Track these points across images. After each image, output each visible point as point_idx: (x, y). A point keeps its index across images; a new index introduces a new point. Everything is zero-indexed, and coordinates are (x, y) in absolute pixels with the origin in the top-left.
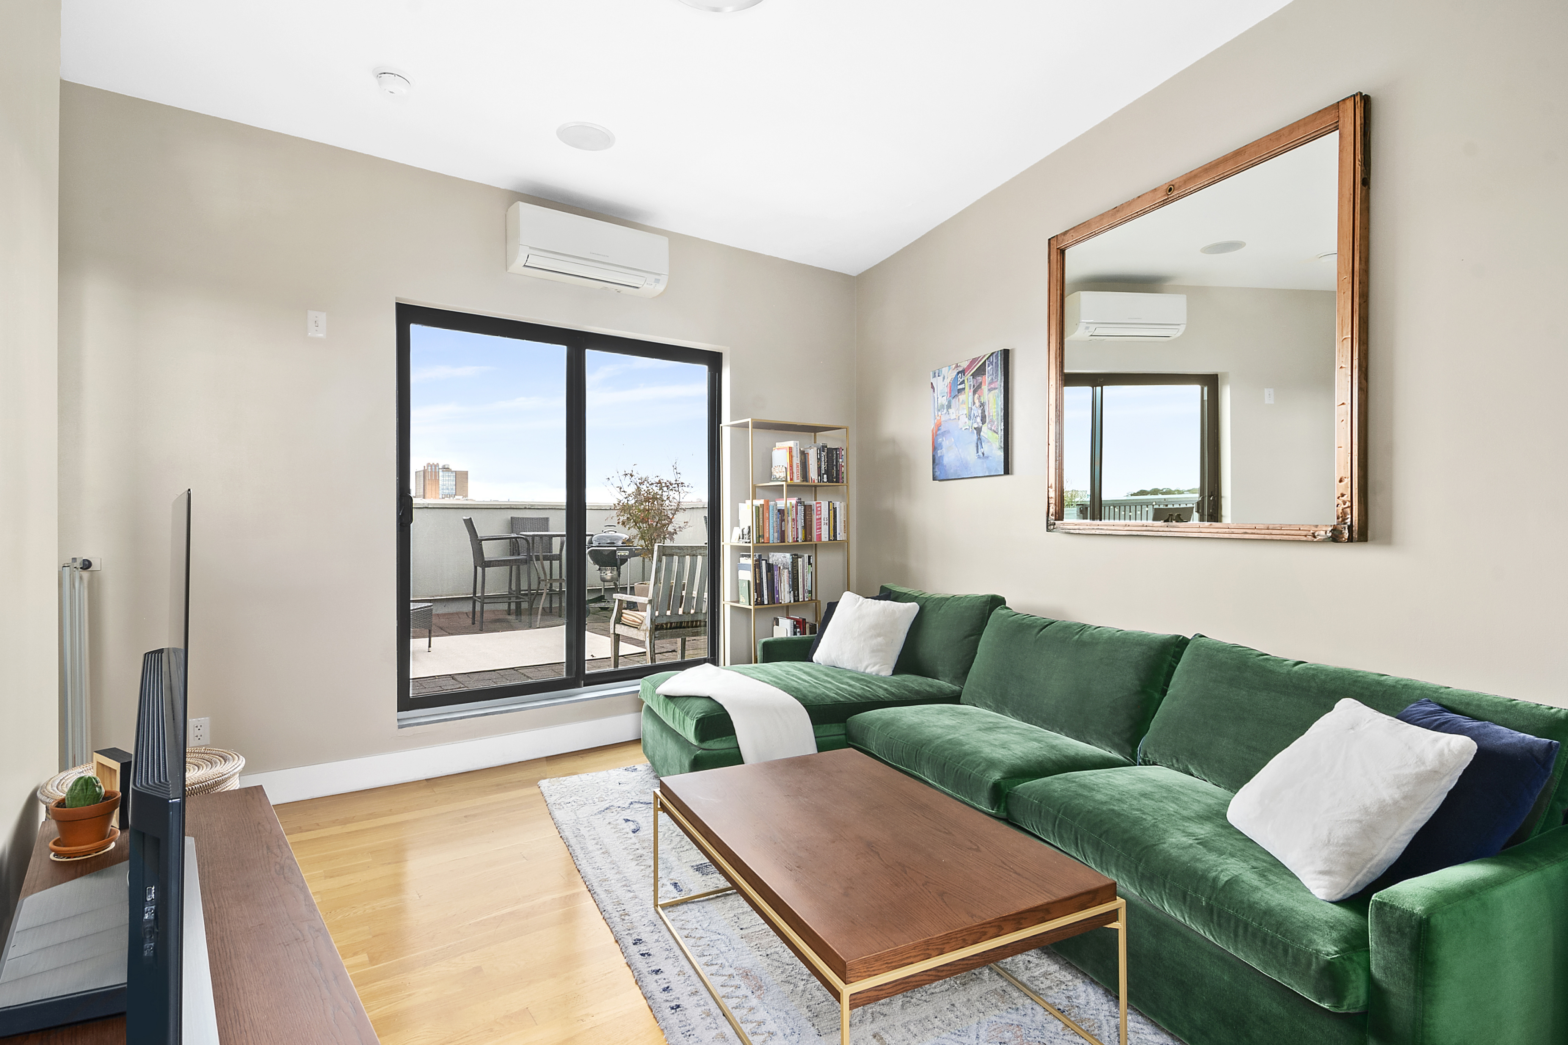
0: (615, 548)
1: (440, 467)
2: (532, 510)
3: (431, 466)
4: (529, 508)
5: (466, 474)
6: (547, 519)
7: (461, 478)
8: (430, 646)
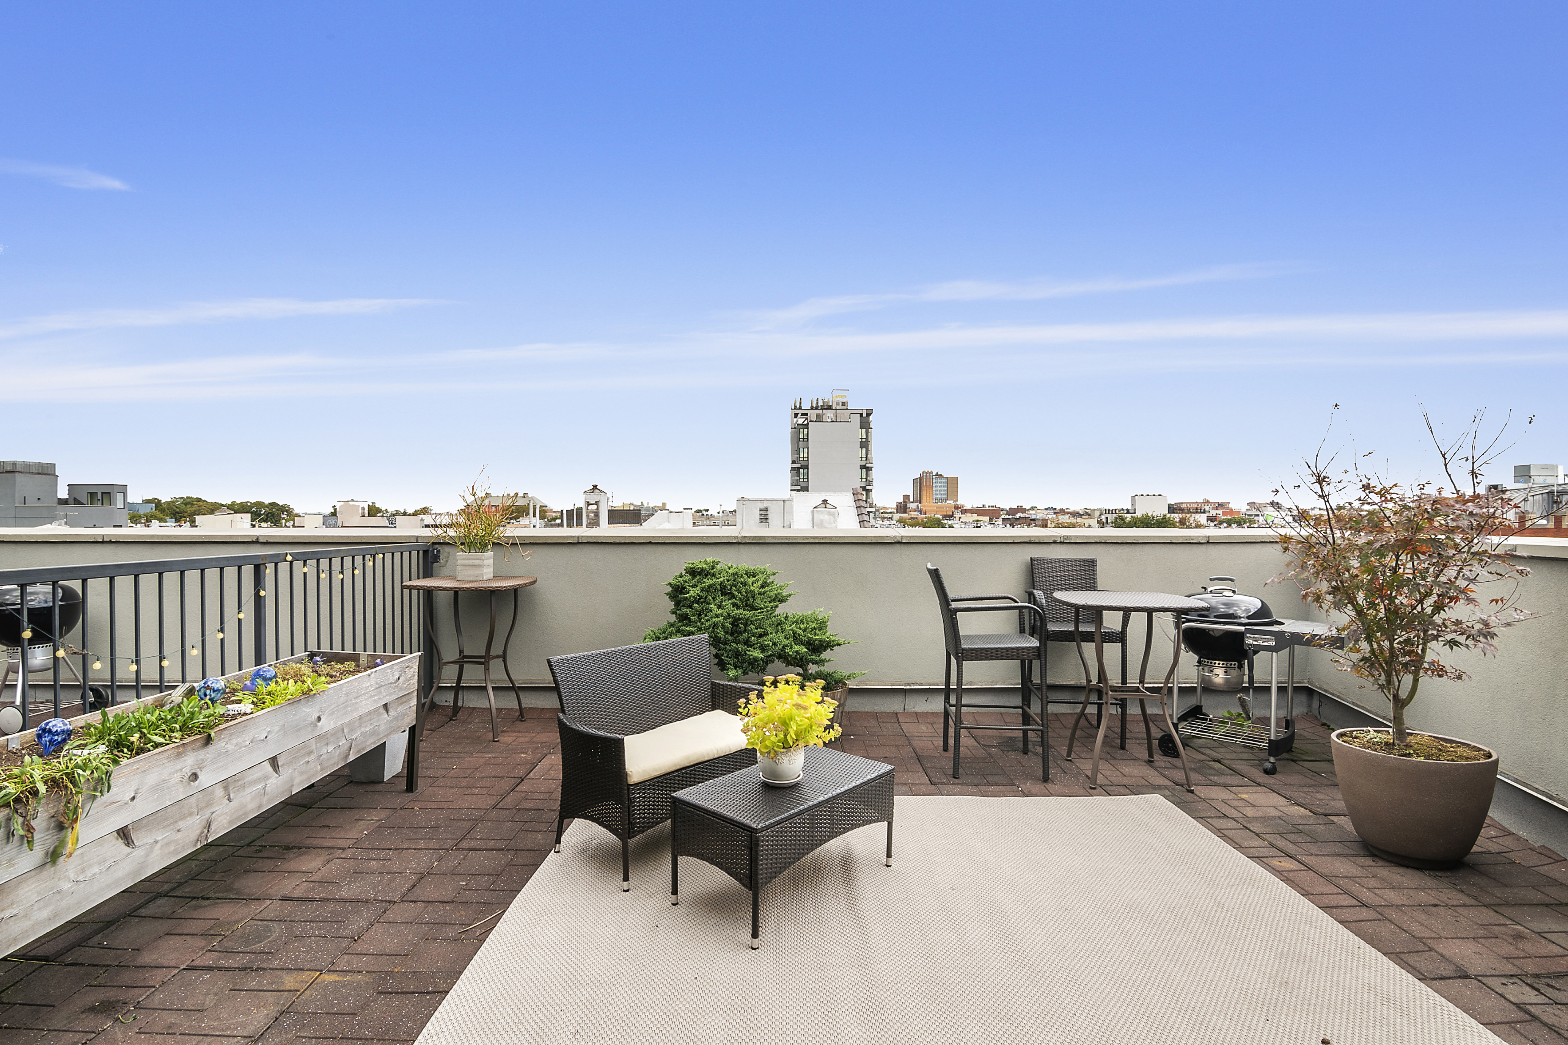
0: (1242, 628)
1: (934, 474)
2: (1066, 546)
3: (927, 473)
4: (1061, 543)
5: (956, 479)
6: (1092, 563)
7: (952, 484)
8: (889, 855)
